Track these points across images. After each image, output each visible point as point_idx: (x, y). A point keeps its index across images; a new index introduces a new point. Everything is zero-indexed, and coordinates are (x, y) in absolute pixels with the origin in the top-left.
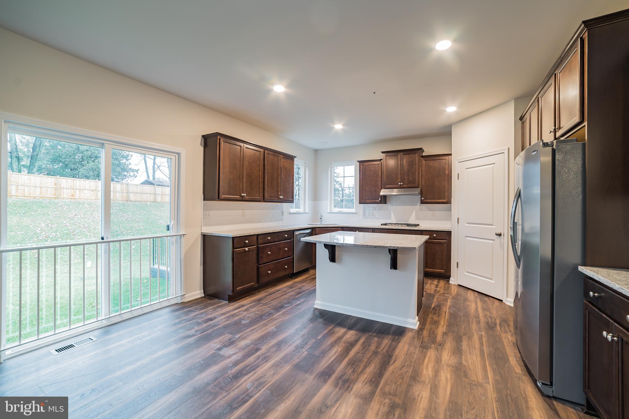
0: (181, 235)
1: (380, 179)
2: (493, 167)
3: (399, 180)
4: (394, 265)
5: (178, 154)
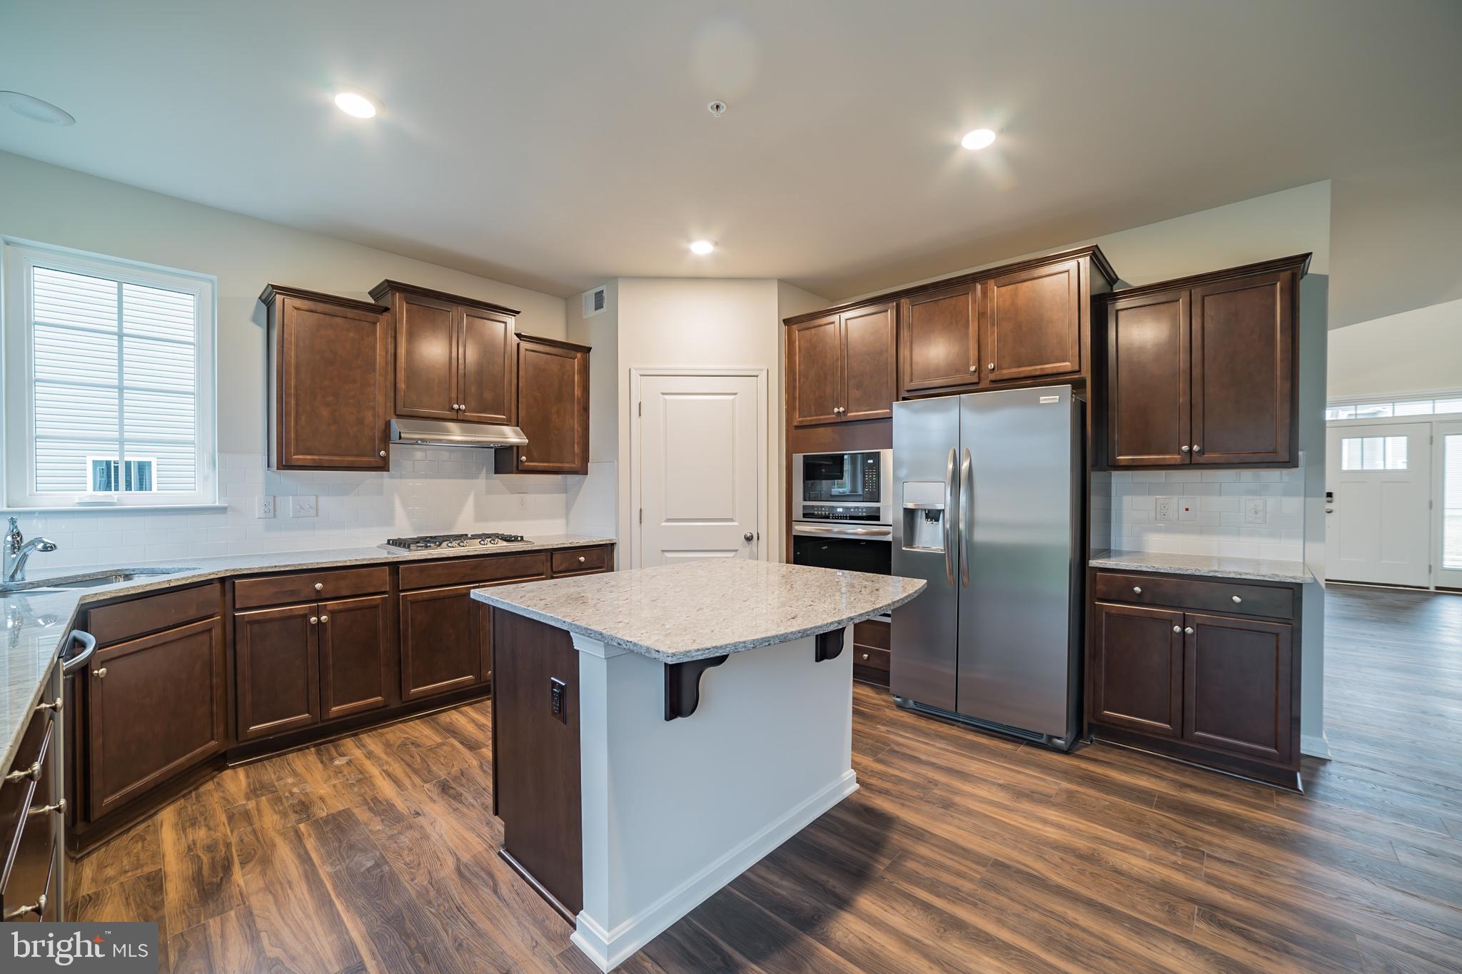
2: (733, 400)
3: (453, 395)
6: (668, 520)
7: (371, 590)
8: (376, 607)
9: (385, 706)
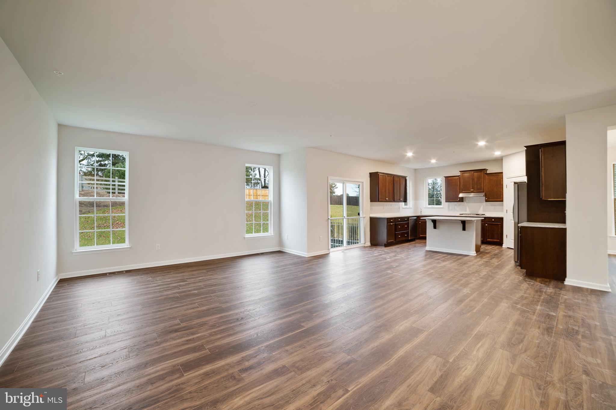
0: (364, 217)
1: (458, 187)
3: (471, 188)
4: (464, 229)
5: (363, 182)
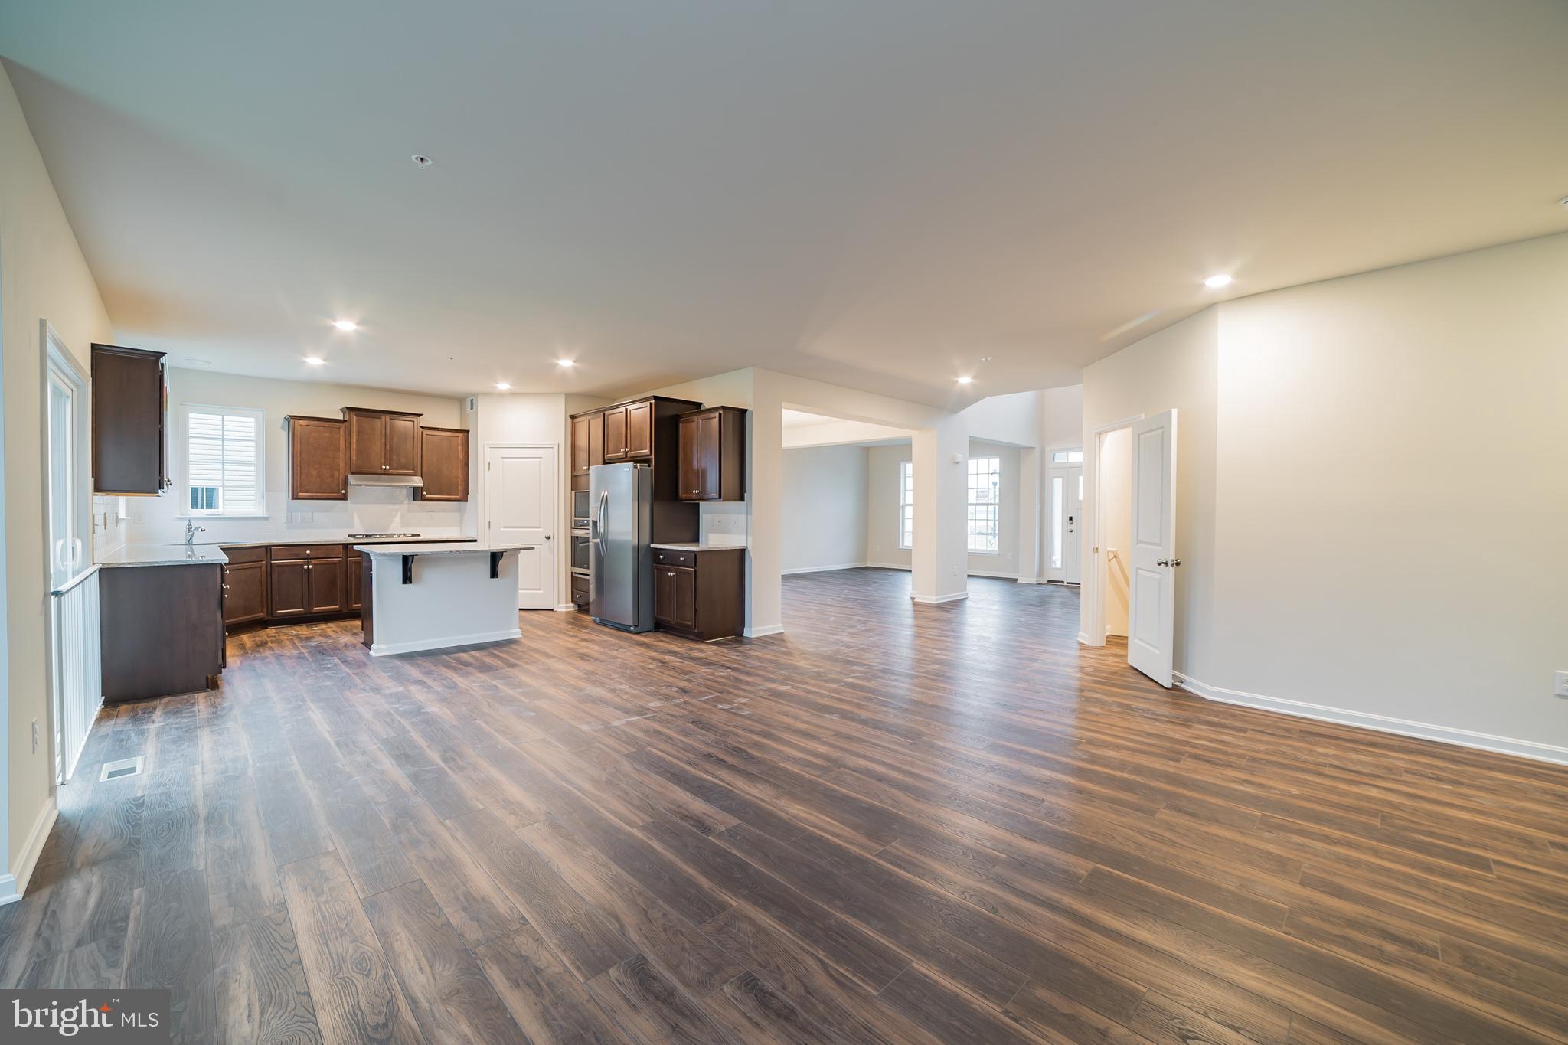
2: (540, 461)
6: (505, 527)
7: (333, 556)
8: (336, 564)
9: (340, 611)
